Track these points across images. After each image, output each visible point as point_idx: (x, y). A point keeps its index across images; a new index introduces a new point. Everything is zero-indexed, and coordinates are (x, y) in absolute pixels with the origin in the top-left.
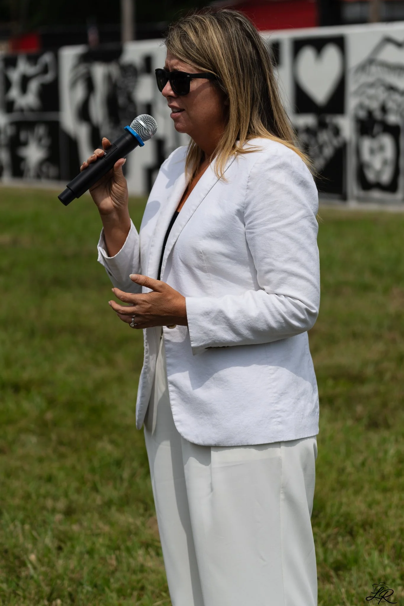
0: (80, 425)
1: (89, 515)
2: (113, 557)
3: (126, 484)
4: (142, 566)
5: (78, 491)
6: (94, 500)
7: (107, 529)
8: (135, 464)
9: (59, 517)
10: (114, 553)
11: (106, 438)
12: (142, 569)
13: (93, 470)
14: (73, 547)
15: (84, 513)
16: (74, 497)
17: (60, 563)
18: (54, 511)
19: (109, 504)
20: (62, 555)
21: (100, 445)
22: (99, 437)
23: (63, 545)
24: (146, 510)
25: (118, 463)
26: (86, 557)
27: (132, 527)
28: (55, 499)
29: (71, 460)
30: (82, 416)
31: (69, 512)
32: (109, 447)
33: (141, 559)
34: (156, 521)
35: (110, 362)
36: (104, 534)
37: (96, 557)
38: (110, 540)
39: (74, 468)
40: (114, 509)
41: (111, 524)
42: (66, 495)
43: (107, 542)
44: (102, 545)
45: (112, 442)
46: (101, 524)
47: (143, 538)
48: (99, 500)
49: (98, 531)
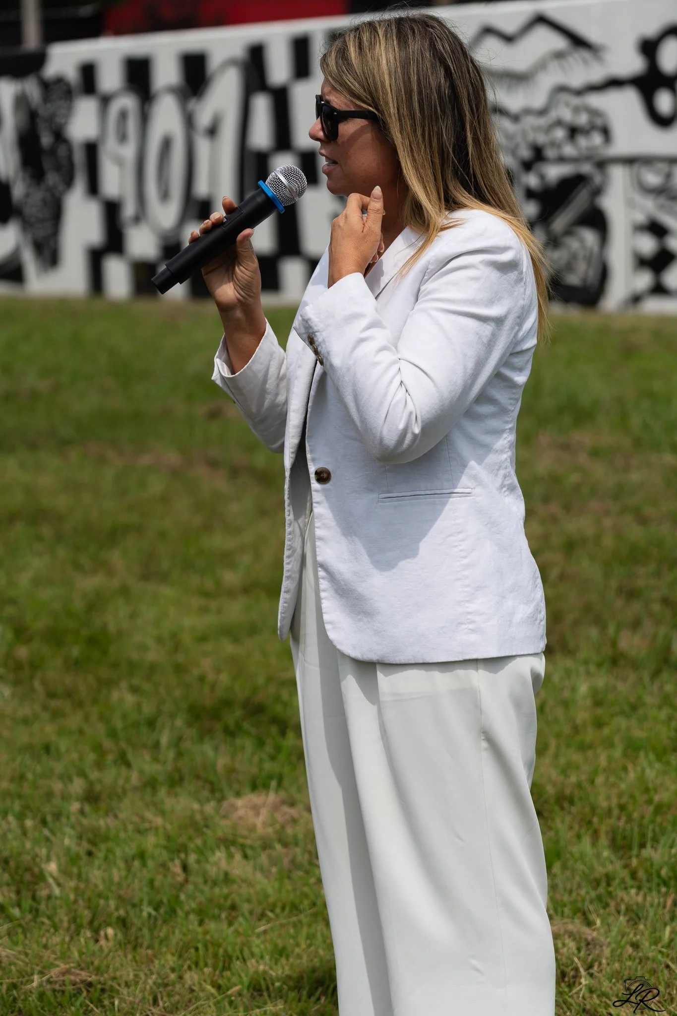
0: (76, 665)
1: (127, 801)
2: (177, 862)
3: (171, 755)
4: (226, 874)
5: (99, 765)
6: (128, 780)
7: (159, 821)
8: (179, 722)
9: (75, 806)
10: (179, 857)
11: (124, 685)
12: (227, 878)
13: (113, 734)
14: (109, 851)
15: (120, 798)
16: (94, 775)
17: (96, 875)
18: (65, 797)
19: (151, 784)
20: (97, 862)
21: (115, 695)
22: (110, 683)
23: (94, 850)
24: (213, 791)
25: (151, 723)
26: (137, 864)
27: (198, 817)
28: (66, 778)
29: (74, 721)
30: (76, 651)
31: (91, 798)
32: (130, 699)
33: (224, 865)
34: (234, 807)
35: (102, 566)
36: (157, 829)
37: (150, 863)
38: (168, 838)
39: (81, 732)
40: (162, 792)
41: (162, 813)
42: (82, 774)
43: (163, 842)
44: (156, 846)
45: (134, 690)
46: (149, 815)
47: (220, 834)
48: (135, 778)
49: (147, 825)
